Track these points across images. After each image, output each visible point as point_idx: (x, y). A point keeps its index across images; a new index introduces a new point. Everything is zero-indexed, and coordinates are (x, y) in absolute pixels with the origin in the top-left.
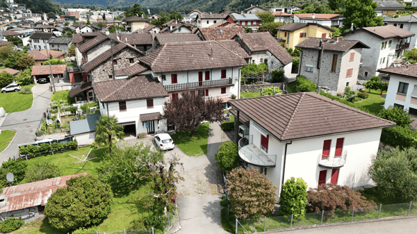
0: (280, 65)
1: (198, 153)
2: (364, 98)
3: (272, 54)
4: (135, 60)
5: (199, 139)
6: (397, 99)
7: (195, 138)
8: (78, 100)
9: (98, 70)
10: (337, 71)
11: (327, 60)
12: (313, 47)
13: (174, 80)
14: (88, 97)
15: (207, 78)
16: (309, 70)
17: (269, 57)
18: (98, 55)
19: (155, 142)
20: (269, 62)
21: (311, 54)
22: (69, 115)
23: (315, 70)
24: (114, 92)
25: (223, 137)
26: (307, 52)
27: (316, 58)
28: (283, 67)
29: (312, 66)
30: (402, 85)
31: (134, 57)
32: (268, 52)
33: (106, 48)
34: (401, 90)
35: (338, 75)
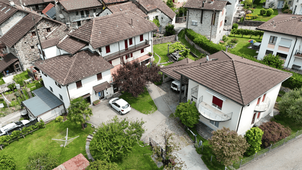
0: (169, 20)
1: (151, 110)
2: (236, 43)
3: (162, 12)
4: (51, 29)
5: (143, 96)
6: (268, 47)
7: (140, 96)
8: (6, 73)
9: (20, 44)
10: (215, 24)
11: (208, 17)
12: (197, 7)
13: (108, 50)
14: (16, 69)
15: (131, 43)
16: (194, 24)
17: (159, 14)
18: (11, 27)
19: (112, 107)
20: (159, 18)
21: (196, 12)
22: (8, 91)
23: (199, 25)
24: (68, 73)
25: (160, 92)
26: (193, 11)
27: (199, 15)
28: (171, 21)
29: (196, 21)
30: (272, 38)
31: (50, 26)
32: (158, 10)
33: (17, 19)
34: (271, 41)
35: (217, 27)
